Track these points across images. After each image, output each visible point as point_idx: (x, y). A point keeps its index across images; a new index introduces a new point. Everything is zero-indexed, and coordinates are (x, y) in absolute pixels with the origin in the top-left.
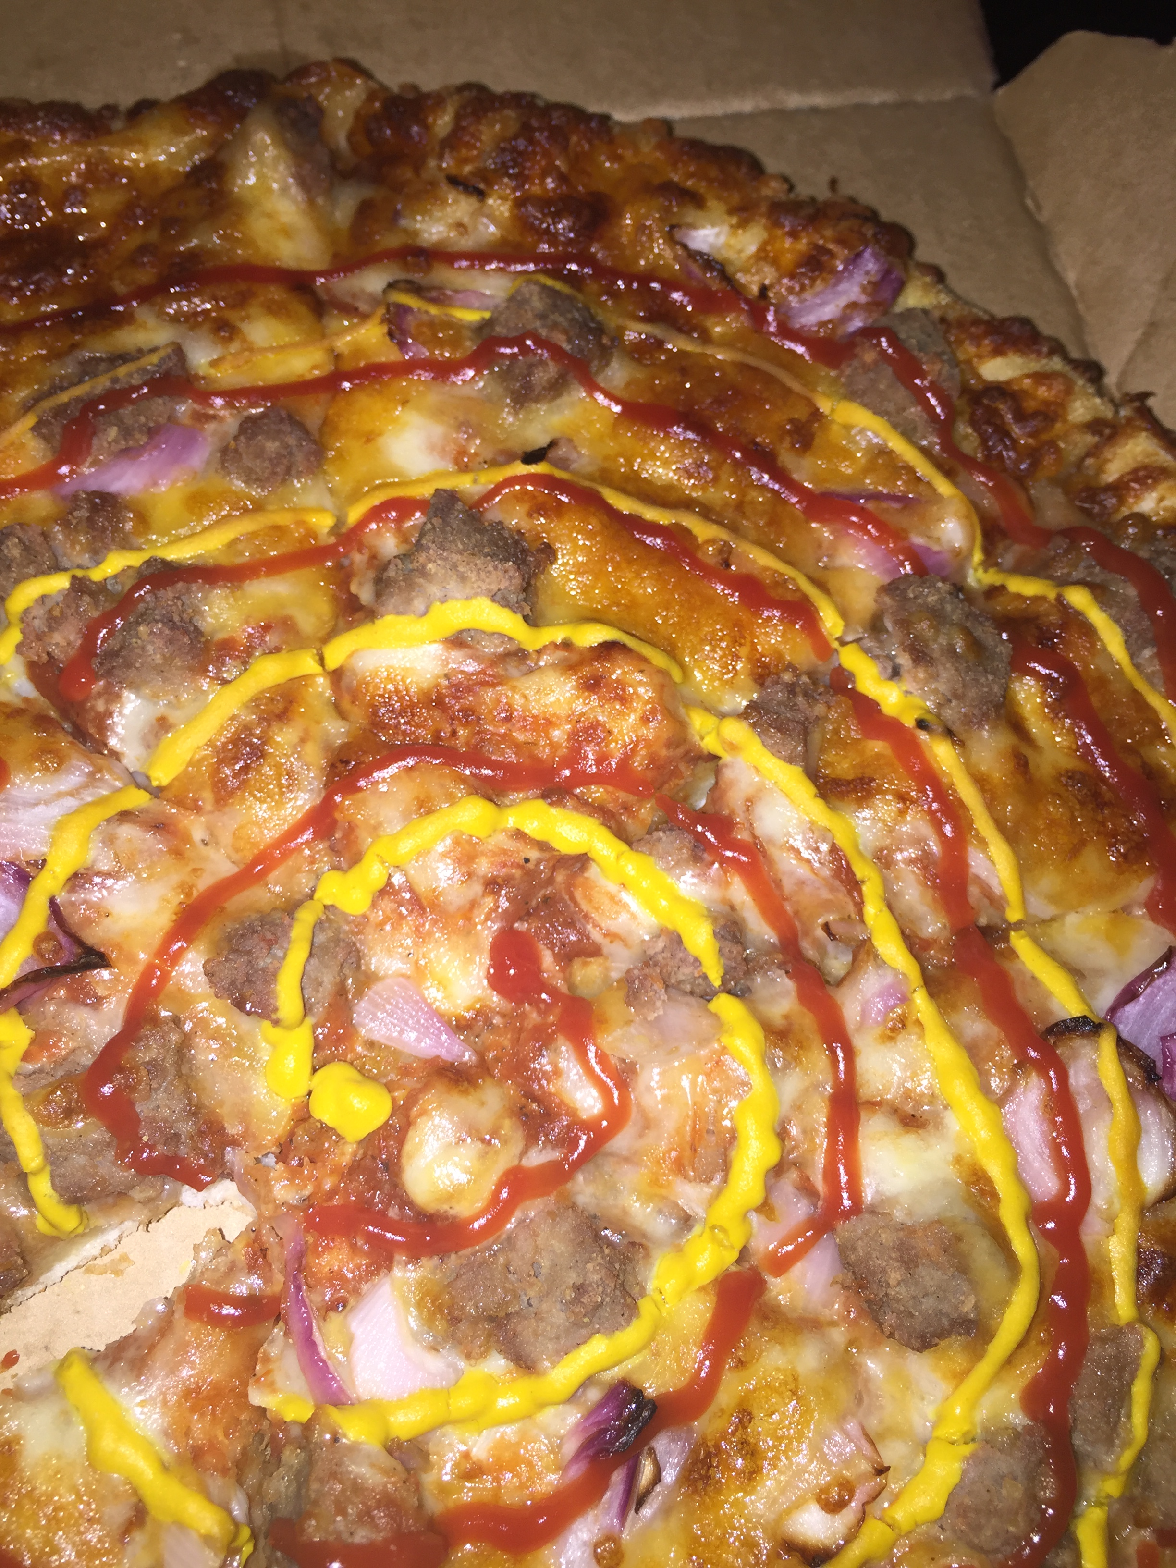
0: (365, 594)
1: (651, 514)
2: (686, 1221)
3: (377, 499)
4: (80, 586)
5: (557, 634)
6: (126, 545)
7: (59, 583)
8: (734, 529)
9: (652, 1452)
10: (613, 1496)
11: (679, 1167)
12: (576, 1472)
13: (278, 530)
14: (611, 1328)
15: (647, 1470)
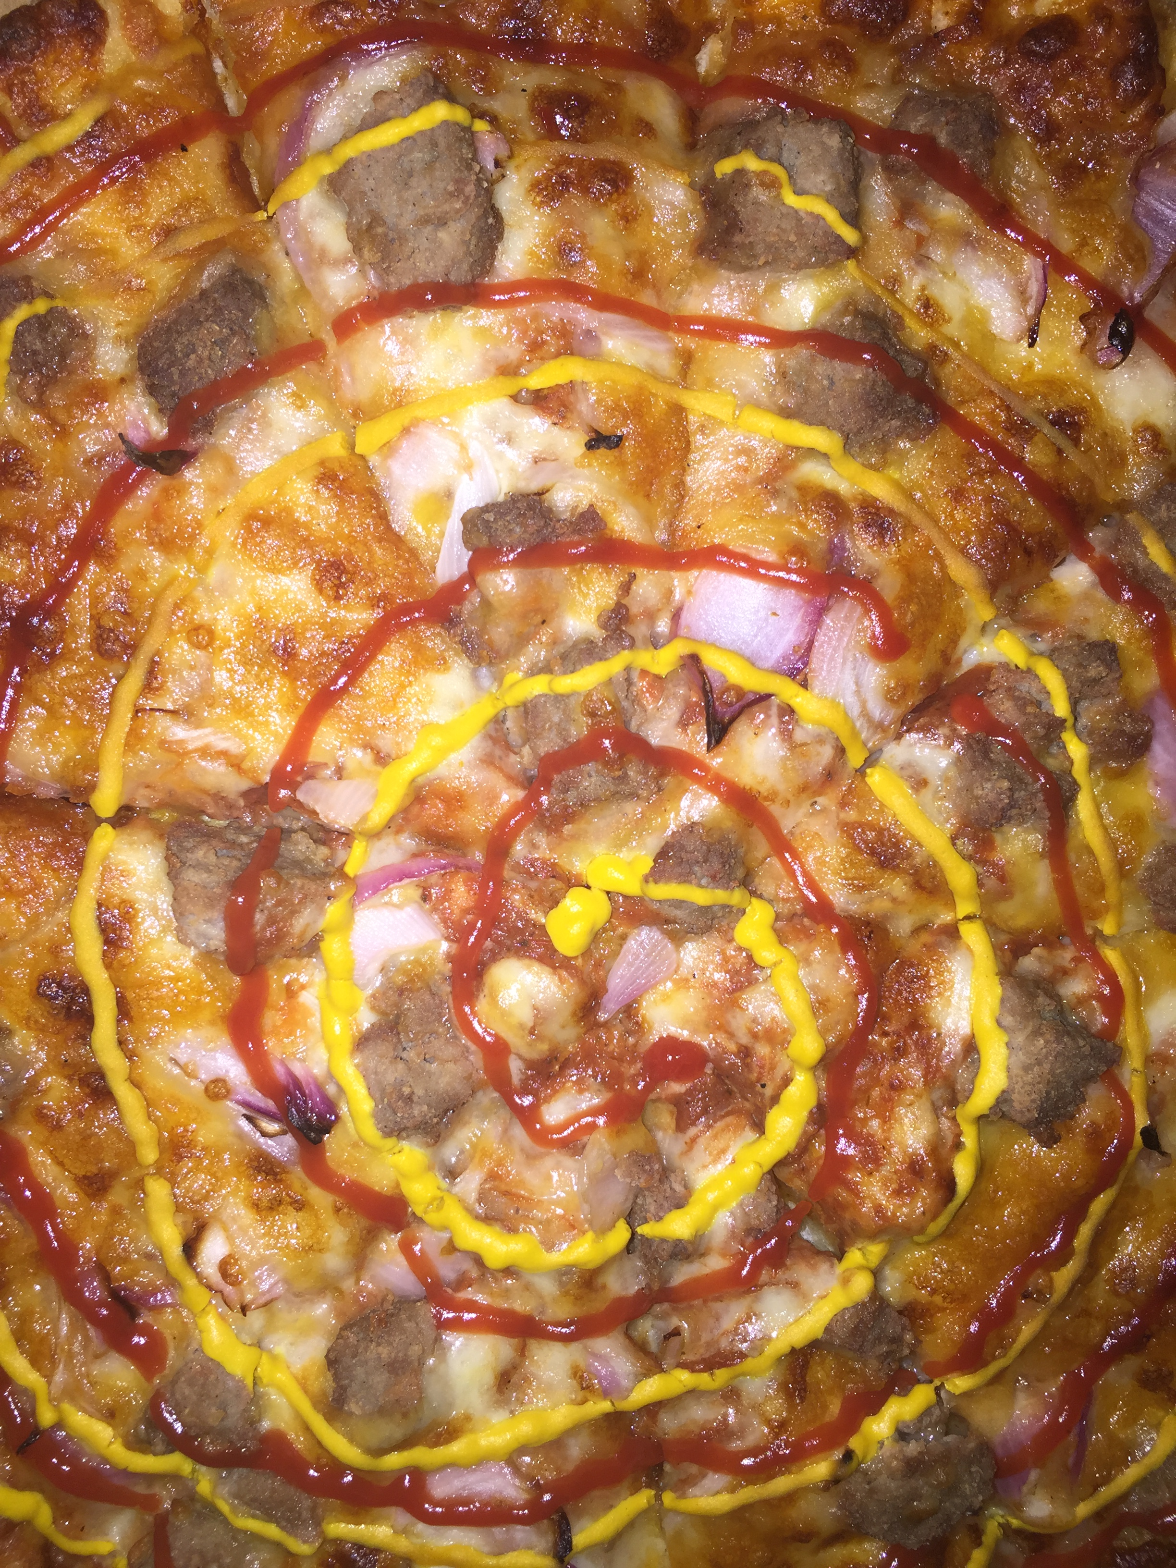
0: (1029, 963)
1: (1085, 1230)
2: (452, 1174)
3: (1123, 979)
4: (1055, 726)
5: (969, 1139)
6: (1093, 762)
7: (1061, 708)
8: (1063, 1306)
9: (284, 1133)
10: (258, 1098)
11: (492, 1176)
12: (279, 1071)
13: (1101, 890)
14: (377, 1115)
15: (272, 1127)
